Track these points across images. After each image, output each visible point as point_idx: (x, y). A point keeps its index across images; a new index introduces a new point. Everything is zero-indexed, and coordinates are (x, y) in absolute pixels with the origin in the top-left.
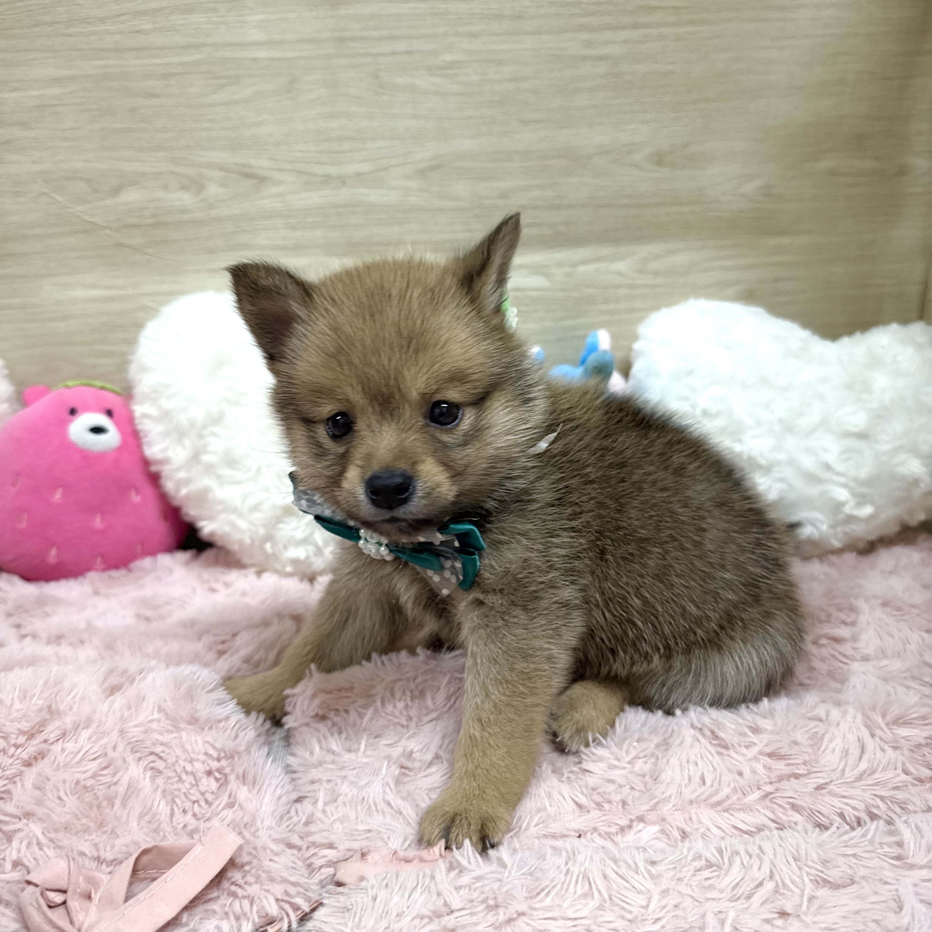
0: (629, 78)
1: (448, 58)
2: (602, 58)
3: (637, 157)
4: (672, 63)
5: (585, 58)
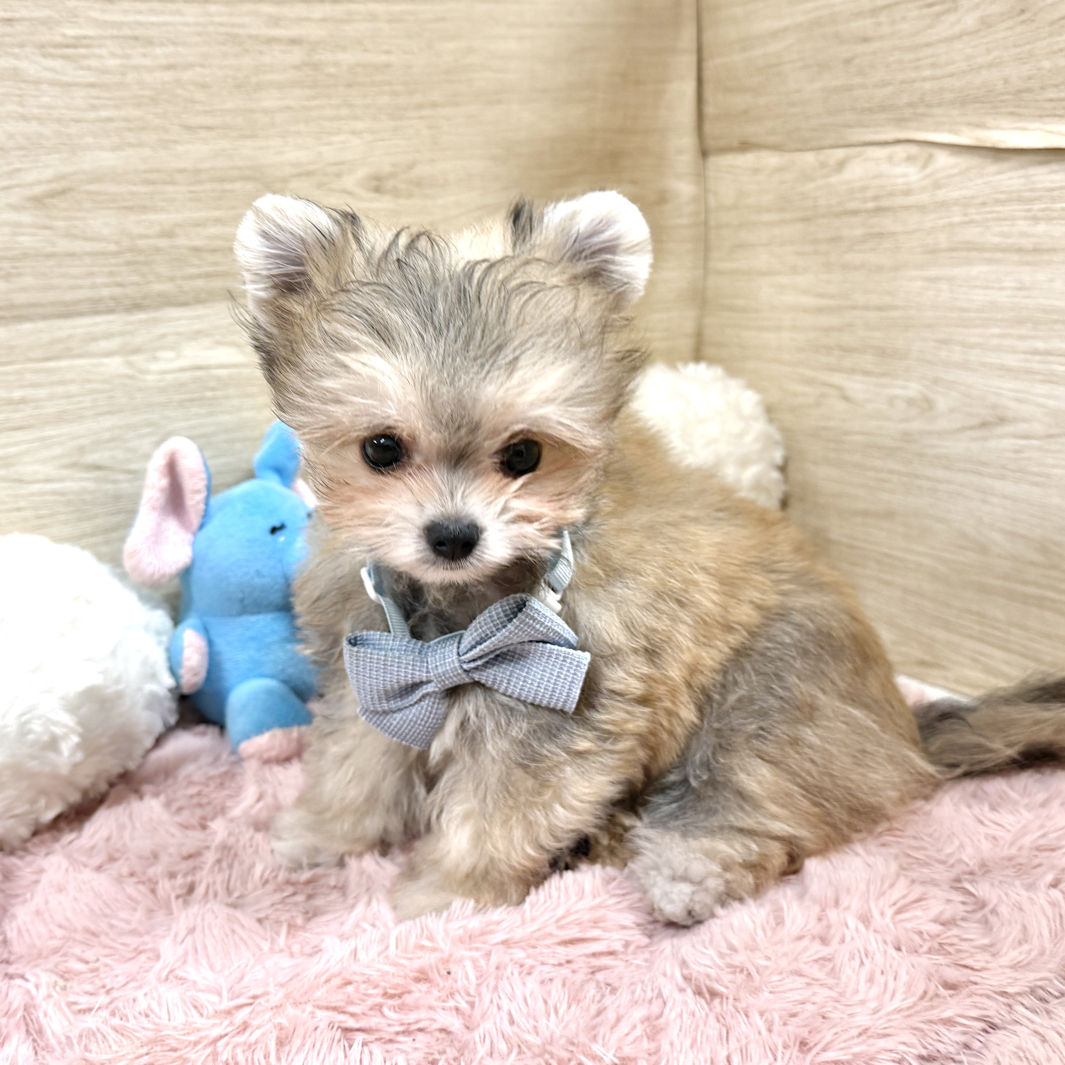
0: (332, 70)
1: (71, 32)
2: (294, 42)
3: (349, 182)
4: (388, 52)
5: (271, 41)
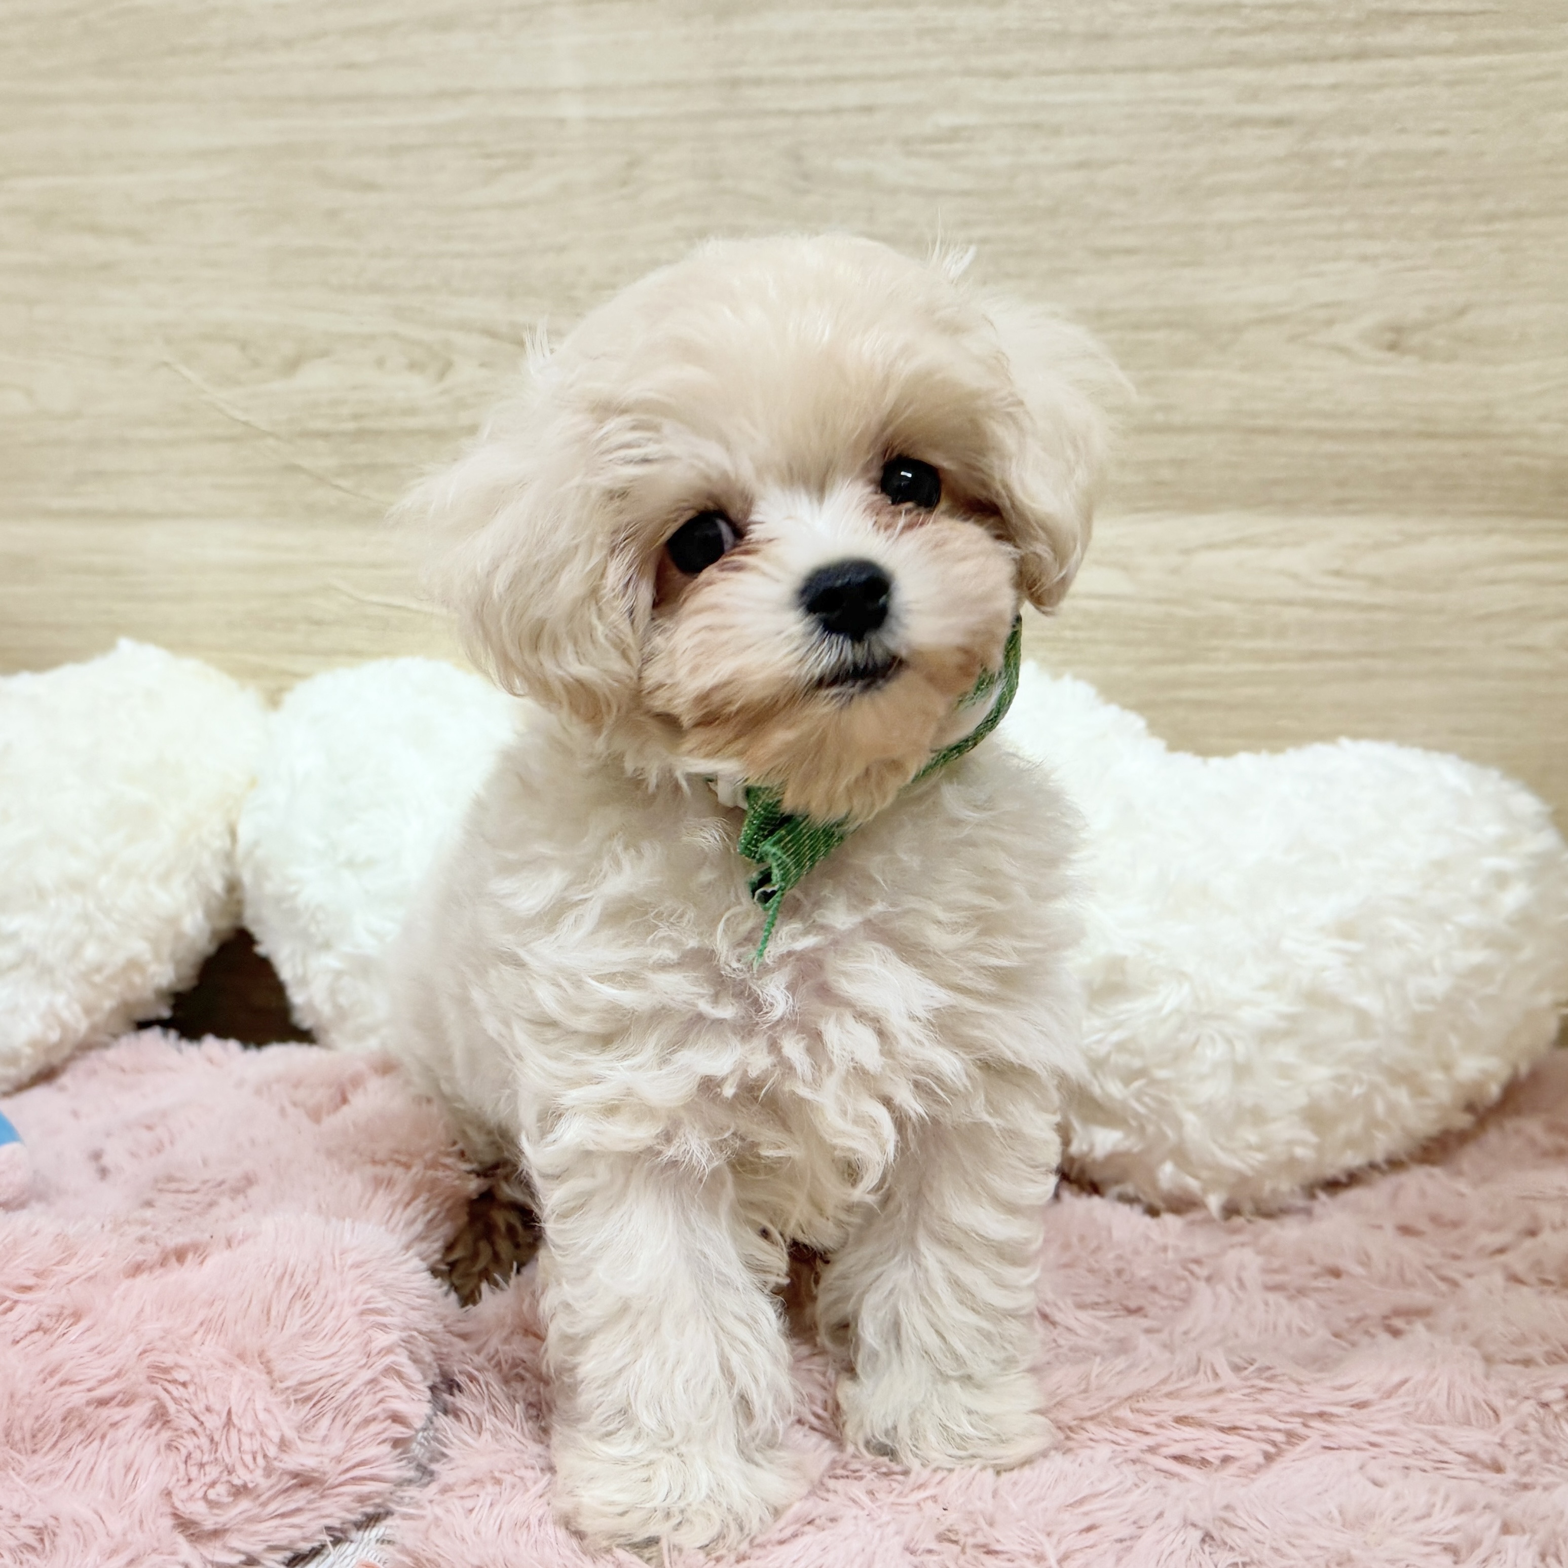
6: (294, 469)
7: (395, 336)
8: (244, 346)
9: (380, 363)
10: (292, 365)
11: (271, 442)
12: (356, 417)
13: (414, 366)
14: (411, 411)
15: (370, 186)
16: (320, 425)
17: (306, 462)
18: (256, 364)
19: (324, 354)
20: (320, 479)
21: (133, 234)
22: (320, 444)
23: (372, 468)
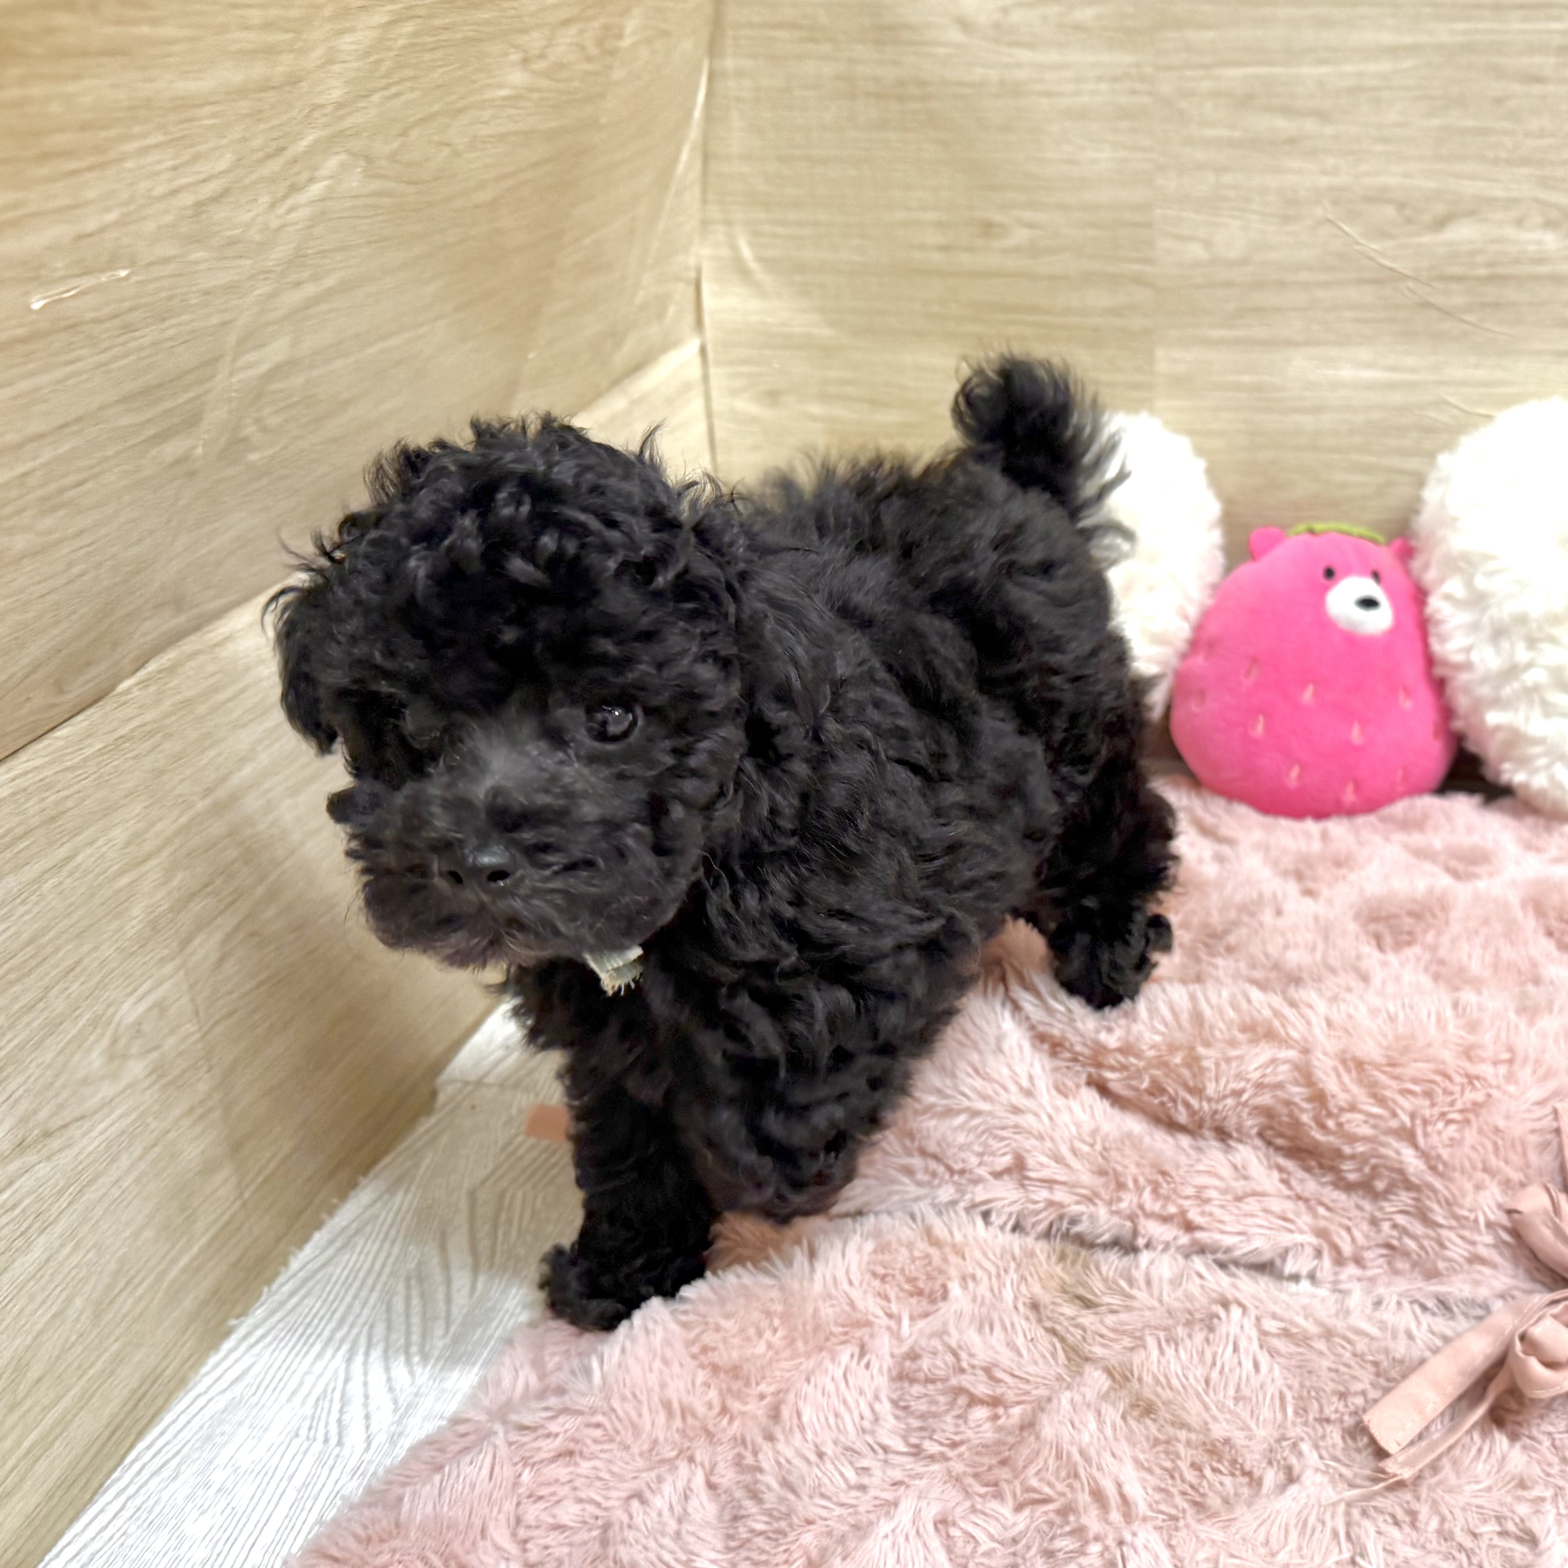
6: (1426, 305)
7: (1536, 200)
8: (1401, 206)
9: (1519, 223)
10: (1441, 223)
11: (1411, 284)
12: (1490, 264)
13: (1549, 225)
14: (1540, 260)
15: (1538, 79)
16: (1458, 270)
17: (1438, 300)
18: (1409, 221)
19: (1471, 213)
20: (1447, 313)
21: (1323, 116)
22: (1454, 286)
23: (1496, 306)
